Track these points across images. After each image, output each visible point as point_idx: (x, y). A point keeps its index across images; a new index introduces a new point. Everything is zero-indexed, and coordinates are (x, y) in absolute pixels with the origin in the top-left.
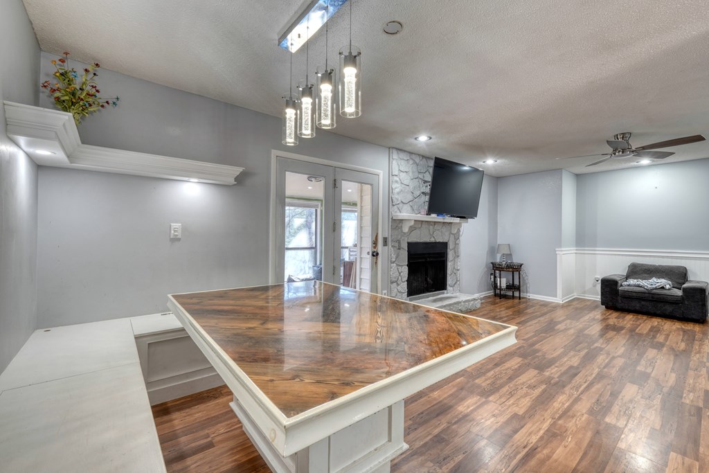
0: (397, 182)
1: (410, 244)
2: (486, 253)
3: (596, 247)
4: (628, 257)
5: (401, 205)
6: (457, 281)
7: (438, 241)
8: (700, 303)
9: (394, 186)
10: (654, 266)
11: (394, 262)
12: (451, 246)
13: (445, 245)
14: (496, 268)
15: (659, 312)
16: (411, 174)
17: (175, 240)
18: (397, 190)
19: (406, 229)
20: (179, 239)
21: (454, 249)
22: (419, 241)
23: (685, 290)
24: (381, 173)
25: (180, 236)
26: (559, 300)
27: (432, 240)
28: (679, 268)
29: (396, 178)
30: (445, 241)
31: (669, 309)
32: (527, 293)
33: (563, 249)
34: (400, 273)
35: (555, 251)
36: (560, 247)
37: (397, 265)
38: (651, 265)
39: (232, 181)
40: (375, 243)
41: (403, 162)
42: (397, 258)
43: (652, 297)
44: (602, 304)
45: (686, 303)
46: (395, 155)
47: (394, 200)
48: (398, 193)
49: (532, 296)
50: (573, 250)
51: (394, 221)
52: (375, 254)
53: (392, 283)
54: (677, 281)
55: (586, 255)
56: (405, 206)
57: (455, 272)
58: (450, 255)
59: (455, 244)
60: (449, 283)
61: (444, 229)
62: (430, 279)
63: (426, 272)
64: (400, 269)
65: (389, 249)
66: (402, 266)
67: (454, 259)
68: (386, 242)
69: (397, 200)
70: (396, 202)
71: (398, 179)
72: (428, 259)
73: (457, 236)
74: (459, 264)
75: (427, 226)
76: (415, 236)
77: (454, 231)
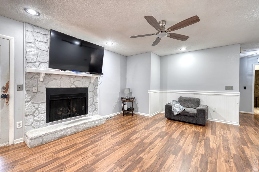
0: (32, 47)
1: (48, 90)
2: (119, 93)
3: (167, 89)
4: (179, 94)
5: (38, 63)
6: (96, 109)
7: (78, 87)
8: (203, 117)
9: (28, 50)
10: (188, 98)
11: (29, 101)
12: (90, 90)
13: (86, 89)
14: (123, 100)
15: (187, 121)
18: (33, 53)
19: (41, 79)
21: (93, 91)
22: (59, 87)
23: (197, 110)
24: (12, 39)
26: (149, 115)
27: (73, 86)
28: (197, 99)
29: (30, 44)
30: (85, 87)
31: (191, 119)
32: (137, 112)
33: (151, 91)
34: (37, 109)
35: (148, 92)
36: (150, 89)
37: (33, 103)
38: (186, 98)
41: (39, 35)
42: (32, 98)
43: (185, 114)
44: (166, 117)
45: (198, 116)
46: (29, 29)
47: (28, 59)
48: (34, 55)
49: (139, 113)
50: (158, 91)
51: (28, 73)
52: (4, 97)
53: (27, 115)
54: (196, 105)
55: (163, 93)
57: (94, 104)
58: (90, 95)
59: (95, 89)
60: (89, 110)
61: (84, 80)
62: (74, 109)
63: (69, 104)
64: (36, 106)
65: (23, 93)
66: (39, 104)
67: (93, 97)
68: (19, 88)
69: (32, 59)
70: (30, 61)
71: (33, 45)
72: (70, 98)
73: (96, 84)
74: (97, 99)
75: (68, 78)
76: (55, 84)
77: (93, 81)
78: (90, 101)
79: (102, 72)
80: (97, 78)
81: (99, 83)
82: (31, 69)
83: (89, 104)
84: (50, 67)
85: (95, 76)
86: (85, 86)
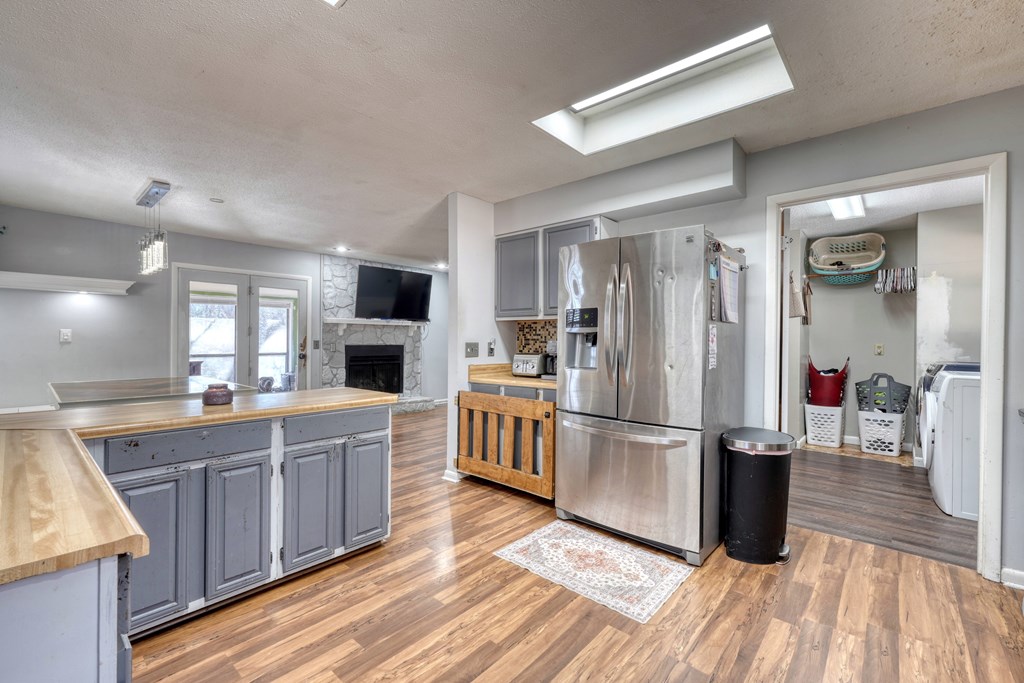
0: (330, 287)
1: (348, 348)
5: (336, 309)
6: (417, 384)
7: (388, 344)
9: (326, 291)
11: (327, 364)
12: (407, 349)
13: (401, 348)
16: (349, 278)
17: (66, 343)
18: (331, 295)
19: (341, 333)
20: (70, 343)
21: (412, 352)
22: (361, 344)
24: (310, 279)
25: (70, 340)
27: (380, 343)
29: (328, 283)
30: (398, 344)
34: (335, 376)
37: (330, 367)
39: (124, 292)
40: (303, 346)
41: (338, 268)
42: (330, 360)
46: (327, 261)
47: (326, 304)
48: (332, 298)
51: (326, 325)
52: (303, 357)
53: (324, 384)
56: (341, 310)
57: (414, 374)
58: (407, 358)
59: (415, 347)
60: (405, 386)
61: (397, 332)
62: (380, 382)
63: (374, 375)
64: (335, 371)
65: (320, 352)
66: (337, 368)
67: (413, 362)
68: (316, 345)
69: (331, 304)
70: (328, 306)
71: (331, 284)
72: (375, 362)
73: (417, 339)
74: (419, 367)
75: (373, 329)
76: (356, 340)
77: (411, 334)
78: (406, 369)
79: (429, 317)
80: (419, 327)
81: (423, 336)
82: (331, 319)
83: (405, 375)
84: (357, 316)
85: (416, 324)
86: (399, 342)
